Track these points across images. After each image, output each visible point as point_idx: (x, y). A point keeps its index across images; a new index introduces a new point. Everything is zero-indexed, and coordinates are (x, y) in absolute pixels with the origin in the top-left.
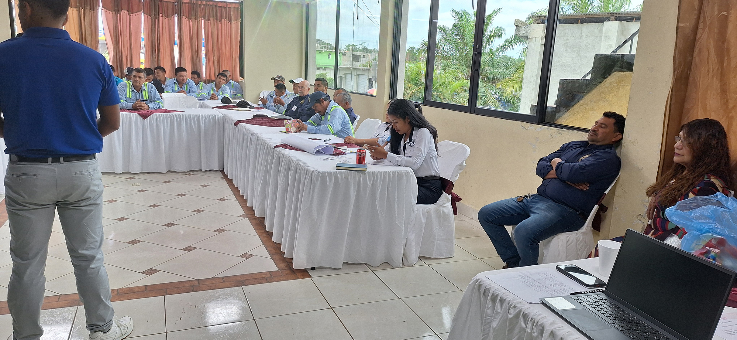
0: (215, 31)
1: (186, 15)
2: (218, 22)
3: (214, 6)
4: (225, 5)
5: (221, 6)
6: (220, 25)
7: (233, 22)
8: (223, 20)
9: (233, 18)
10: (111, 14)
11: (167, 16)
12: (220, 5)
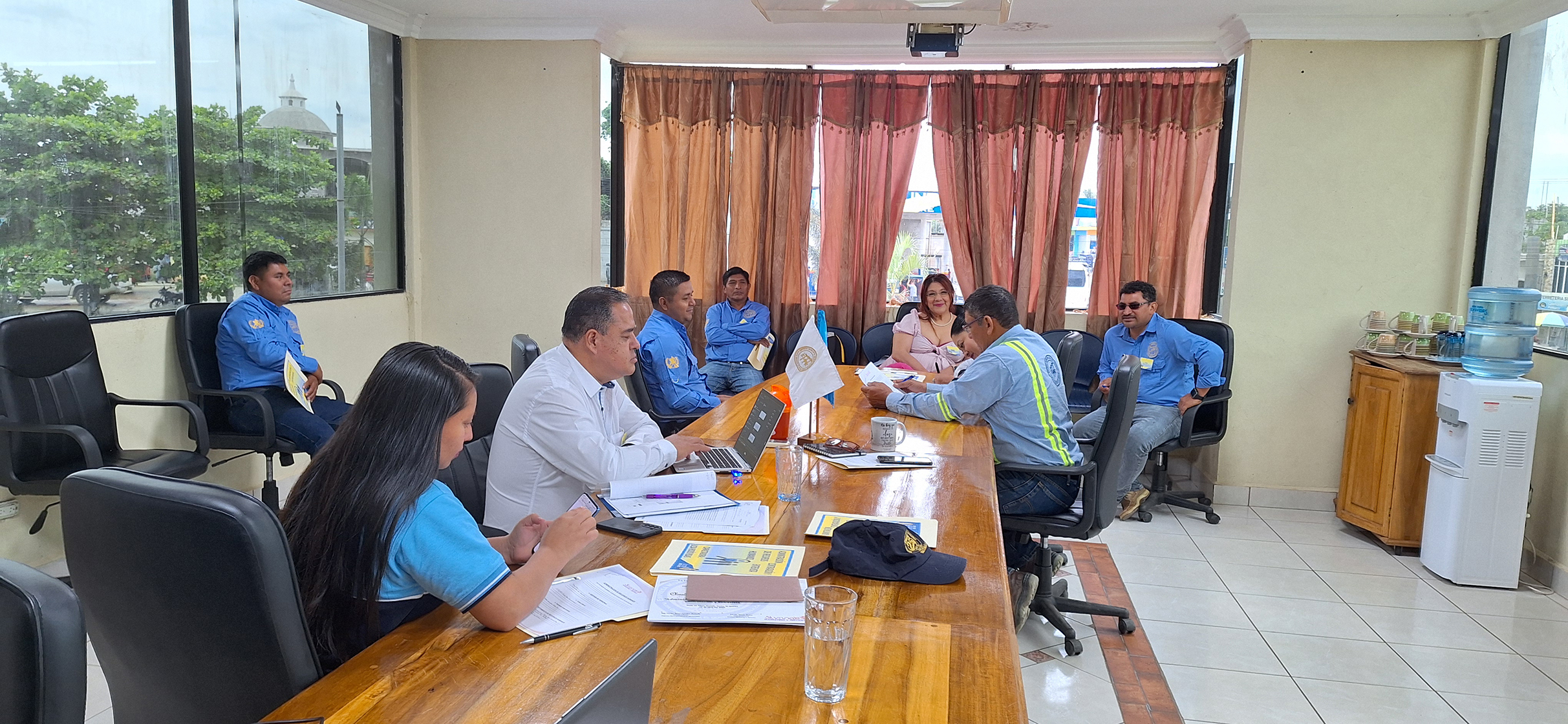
0: (1134, 161)
1: (1048, 122)
2: (1148, 134)
3: (1138, 86)
4: (1173, 80)
5: (1160, 83)
6: (1153, 143)
7: (1195, 130)
8: (1163, 126)
9: (1197, 116)
10: (845, 135)
11: (991, 130)
12: (1159, 79)
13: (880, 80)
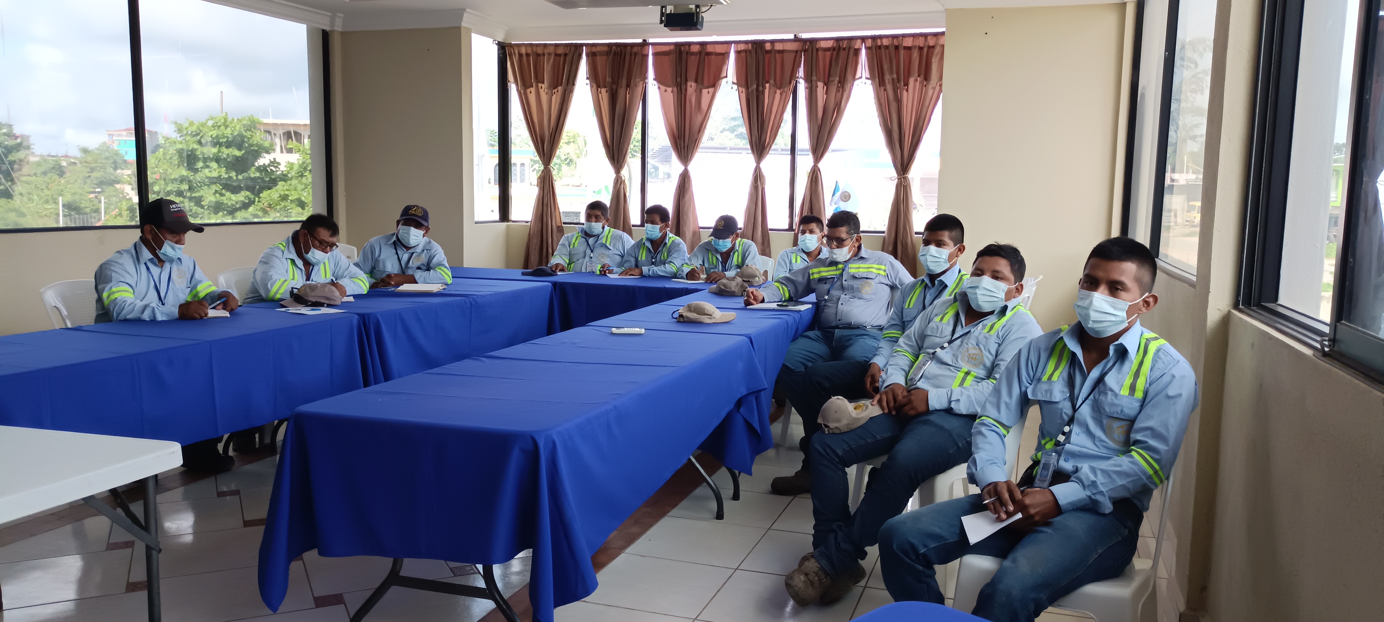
3: (892, 49)
4: (920, 42)
5: (910, 45)
8: (911, 81)
10: (670, 94)
11: (779, 86)
12: (908, 42)
13: (695, 49)
